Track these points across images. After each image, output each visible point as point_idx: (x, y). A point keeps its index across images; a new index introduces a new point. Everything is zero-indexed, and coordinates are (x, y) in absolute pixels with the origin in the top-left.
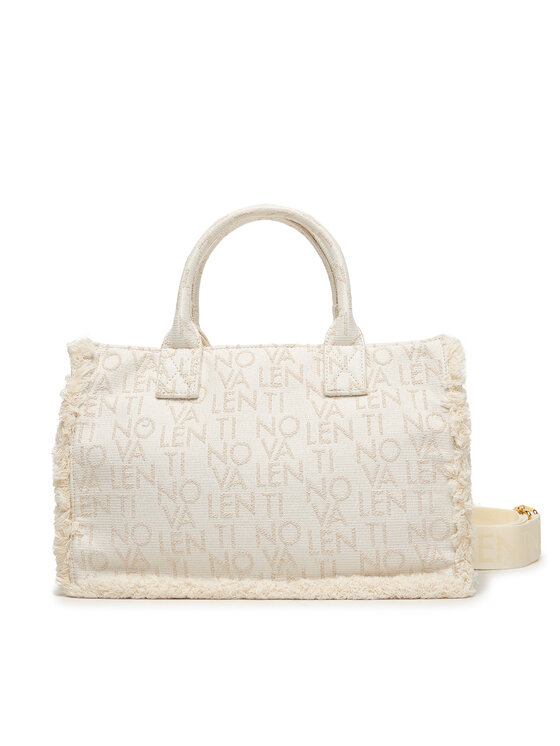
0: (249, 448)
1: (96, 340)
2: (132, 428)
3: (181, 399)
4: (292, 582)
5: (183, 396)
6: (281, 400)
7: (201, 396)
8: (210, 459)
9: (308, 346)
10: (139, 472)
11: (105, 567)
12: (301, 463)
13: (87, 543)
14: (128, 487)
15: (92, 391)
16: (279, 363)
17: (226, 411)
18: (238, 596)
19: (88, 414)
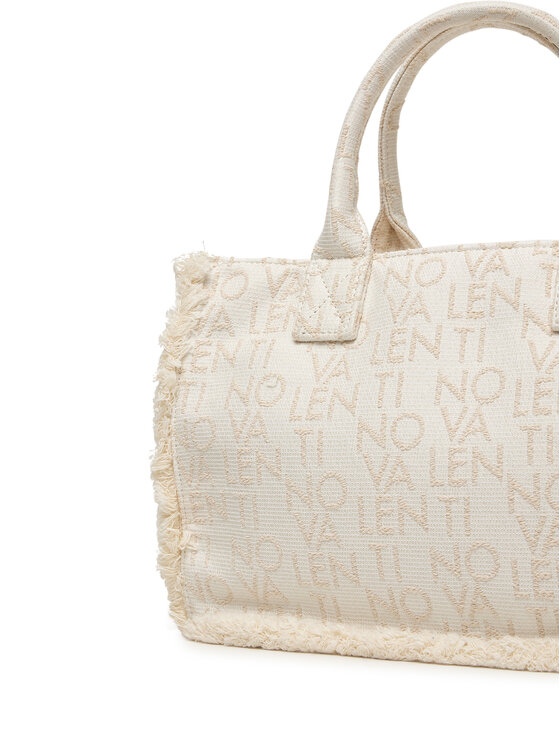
0: (421, 424)
1: (212, 252)
2: (253, 391)
3: (330, 342)
4: (494, 640)
5: (332, 337)
6: (482, 341)
7: (360, 336)
8: (360, 440)
9: (537, 244)
10: (259, 460)
11: (228, 601)
12: (500, 448)
13: (203, 562)
14: (246, 483)
15: (205, 332)
16: (482, 277)
17: (392, 361)
18: (409, 657)
19: (195, 369)
